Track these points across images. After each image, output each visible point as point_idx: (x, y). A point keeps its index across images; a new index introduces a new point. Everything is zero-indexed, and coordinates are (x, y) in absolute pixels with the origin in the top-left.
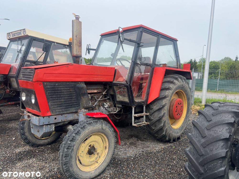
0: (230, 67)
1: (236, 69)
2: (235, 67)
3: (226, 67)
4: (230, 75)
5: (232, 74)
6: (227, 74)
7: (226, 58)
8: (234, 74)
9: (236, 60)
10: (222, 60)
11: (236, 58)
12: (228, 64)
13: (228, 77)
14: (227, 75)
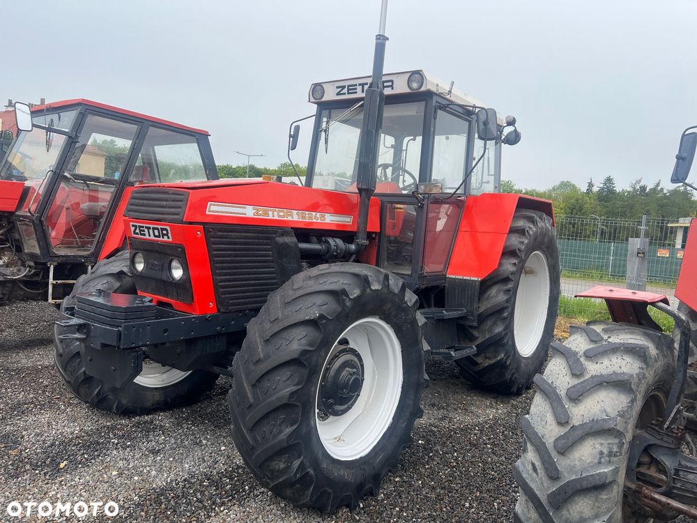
0: (569, 208)
1: (583, 214)
2: (581, 209)
3: (561, 209)
4: (569, 231)
5: (573, 227)
6: (562, 225)
7: (564, 185)
8: (578, 228)
9: (587, 190)
10: (554, 189)
11: (589, 186)
12: (567, 198)
13: (565, 235)
14: (561, 229)
